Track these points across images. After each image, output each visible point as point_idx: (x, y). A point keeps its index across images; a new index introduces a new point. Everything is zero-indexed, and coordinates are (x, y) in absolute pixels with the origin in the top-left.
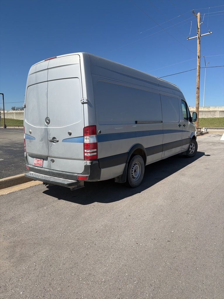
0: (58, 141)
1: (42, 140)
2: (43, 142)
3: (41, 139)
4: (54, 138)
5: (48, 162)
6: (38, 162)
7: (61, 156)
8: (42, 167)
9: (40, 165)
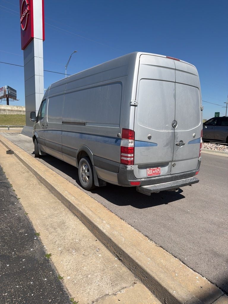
0: (184, 144)
1: (167, 145)
2: (168, 147)
3: (165, 144)
4: (181, 141)
5: (169, 168)
6: (154, 172)
7: (185, 158)
8: (160, 176)
9: (157, 174)
